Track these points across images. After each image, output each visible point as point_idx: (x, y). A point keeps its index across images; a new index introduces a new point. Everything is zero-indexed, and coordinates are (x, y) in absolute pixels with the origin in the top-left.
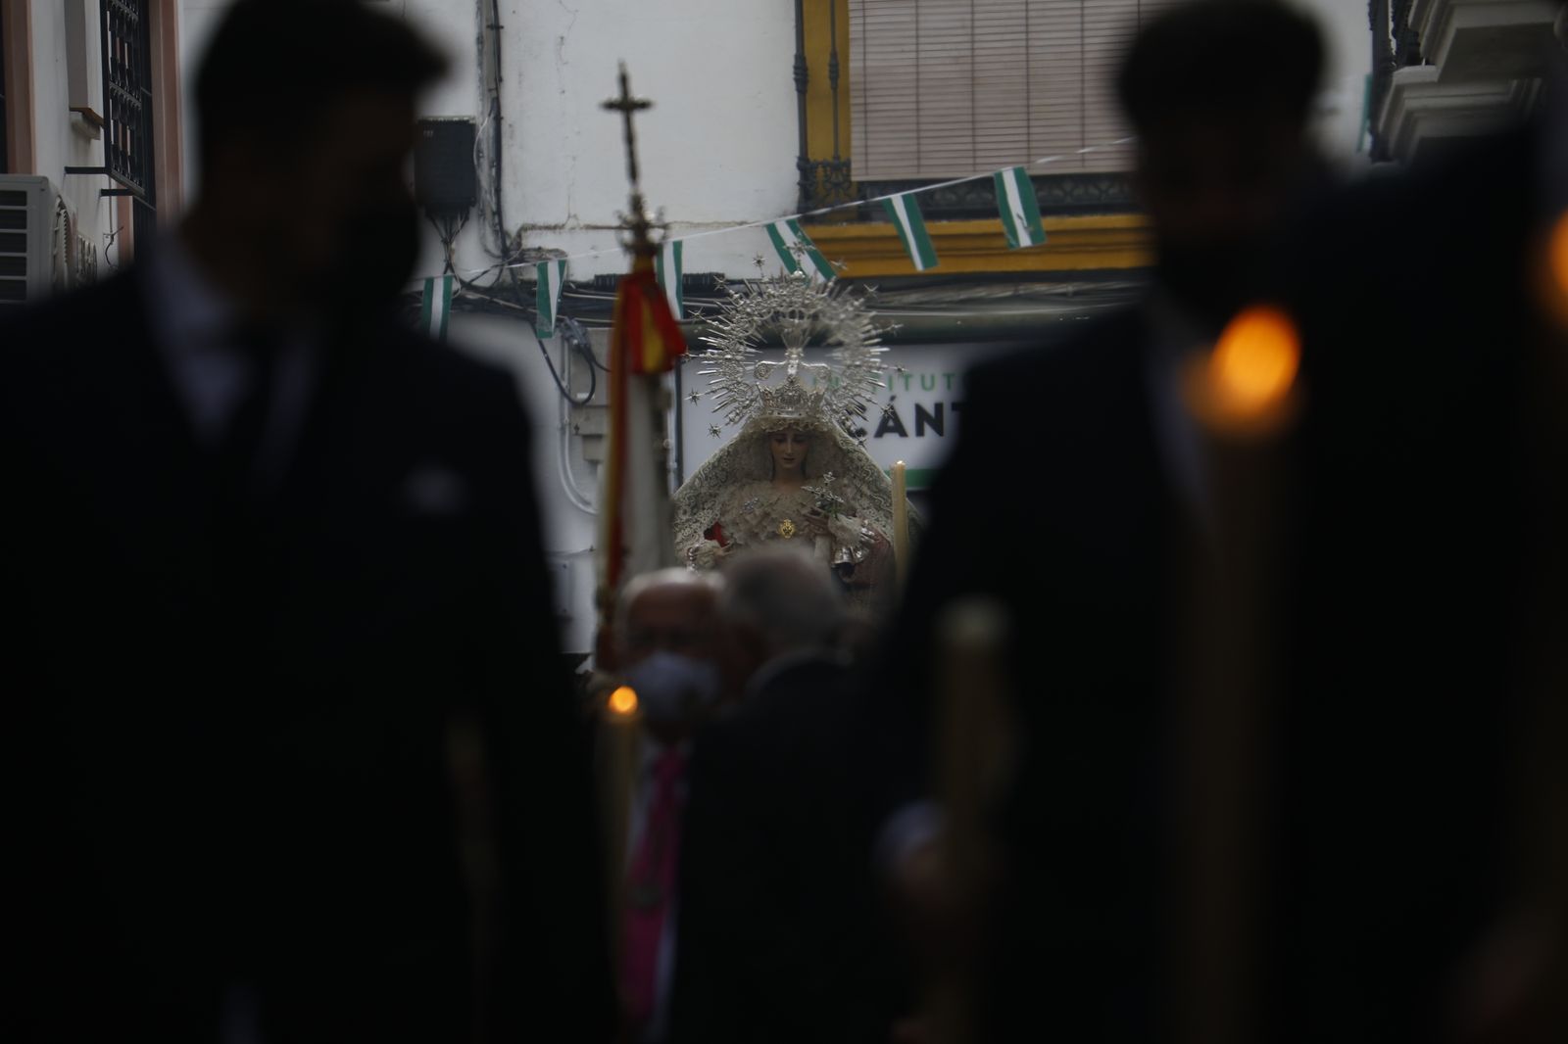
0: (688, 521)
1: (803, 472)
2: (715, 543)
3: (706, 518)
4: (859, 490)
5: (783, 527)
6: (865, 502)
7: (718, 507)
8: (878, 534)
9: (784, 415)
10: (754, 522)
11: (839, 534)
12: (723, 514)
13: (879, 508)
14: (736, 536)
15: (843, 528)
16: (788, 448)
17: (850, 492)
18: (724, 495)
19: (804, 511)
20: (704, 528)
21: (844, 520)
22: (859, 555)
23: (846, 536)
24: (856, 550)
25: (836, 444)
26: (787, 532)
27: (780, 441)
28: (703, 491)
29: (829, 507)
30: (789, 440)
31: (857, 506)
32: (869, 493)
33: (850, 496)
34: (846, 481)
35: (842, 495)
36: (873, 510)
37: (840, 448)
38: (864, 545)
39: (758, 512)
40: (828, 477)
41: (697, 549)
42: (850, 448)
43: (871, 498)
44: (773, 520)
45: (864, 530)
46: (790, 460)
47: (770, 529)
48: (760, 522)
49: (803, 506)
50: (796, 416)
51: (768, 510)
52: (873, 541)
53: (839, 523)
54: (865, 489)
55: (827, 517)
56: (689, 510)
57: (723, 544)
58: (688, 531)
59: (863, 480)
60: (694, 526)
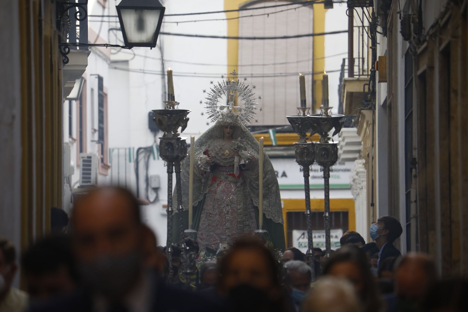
0: (199, 149)
1: (232, 137)
2: (206, 156)
3: (204, 149)
4: (248, 143)
5: (226, 152)
6: (249, 146)
7: (207, 145)
8: (253, 156)
9: (228, 121)
10: (217, 150)
11: (242, 156)
12: (209, 147)
13: (253, 148)
14: (212, 154)
15: (243, 154)
16: (228, 130)
17: (245, 143)
18: (209, 143)
19: (232, 148)
20: (203, 151)
21: (243, 152)
22: (247, 162)
23: (244, 156)
24: (246, 161)
25: (242, 129)
26: (227, 154)
27: (226, 128)
28: (203, 141)
29: (239, 147)
30: (229, 128)
31: (247, 147)
32: (250, 144)
33: (245, 144)
34: (244, 140)
35: (243, 144)
36: (251, 149)
37: (243, 131)
38: (248, 159)
39: (219, 147)
40: (239, 139)
41: (202, 157)
42: (246, 131)
43: (251, 145)
44: (223, 150)
45: (249, 155)
46: (229, 133)
47: (222, 152)
48: (219, 150)
49: (232, 146)
50: (231, 121)
51: (222, 147)
52: (251, 158)
53: (242, 153)
54: (249, 142)
55: (239, 151)
56: (199, 146)
57: (209, 156)
58: (199, 152)
59: (249, 140)
60: (201, 150)
